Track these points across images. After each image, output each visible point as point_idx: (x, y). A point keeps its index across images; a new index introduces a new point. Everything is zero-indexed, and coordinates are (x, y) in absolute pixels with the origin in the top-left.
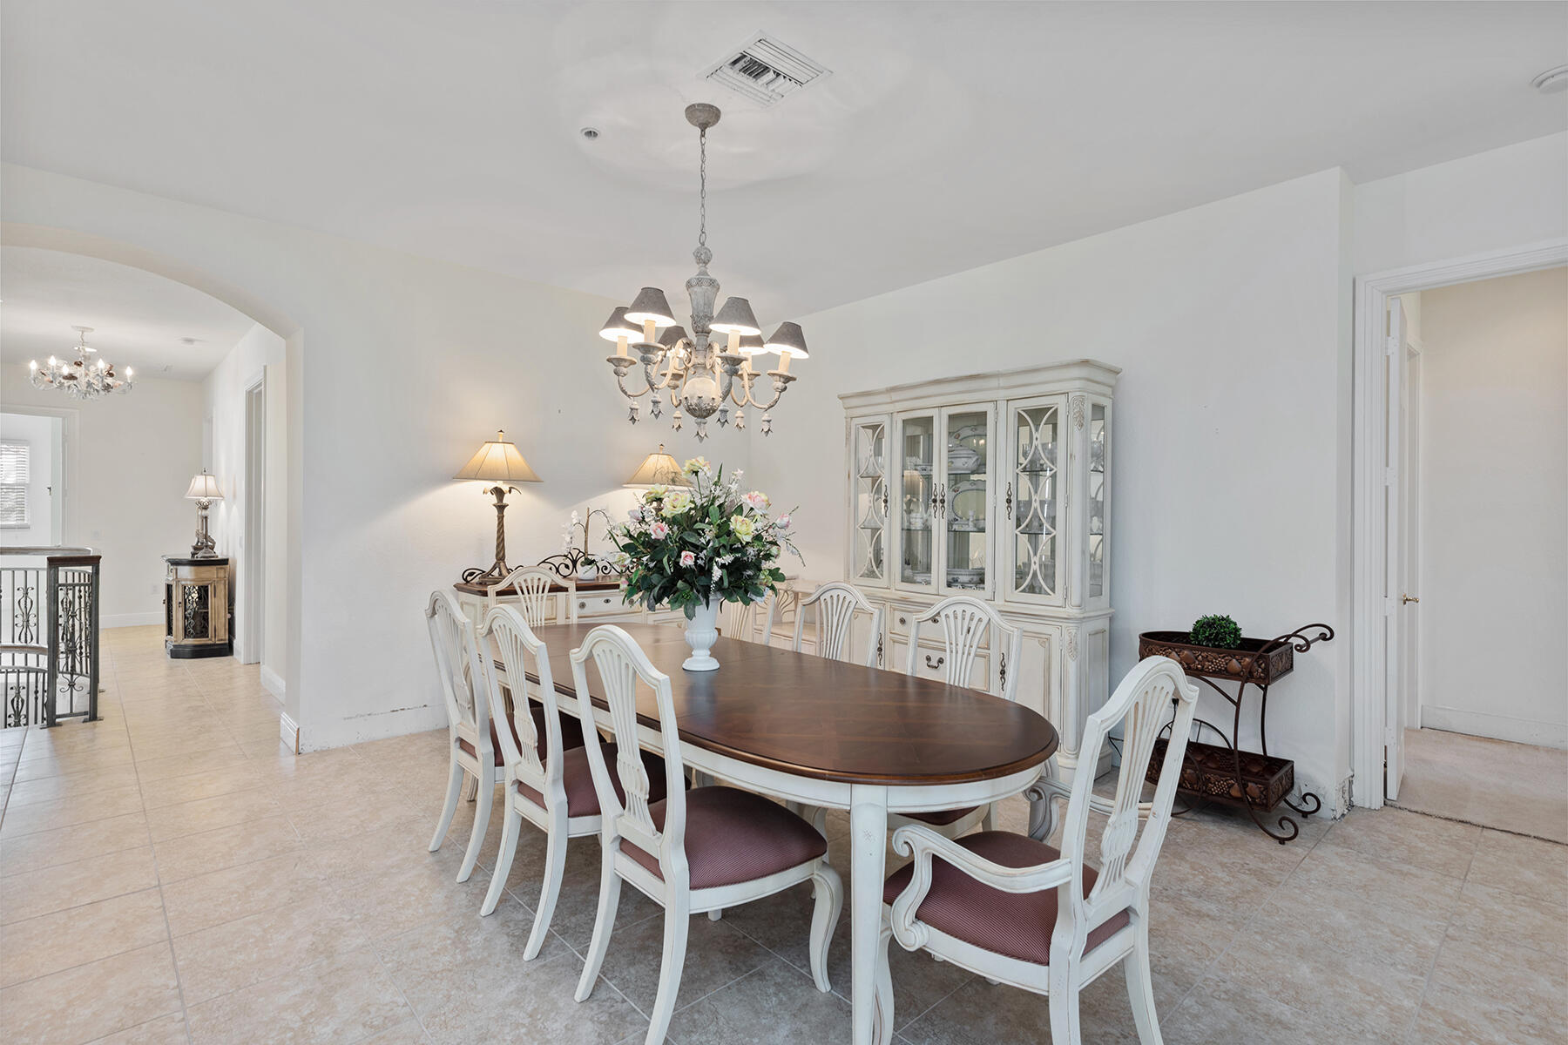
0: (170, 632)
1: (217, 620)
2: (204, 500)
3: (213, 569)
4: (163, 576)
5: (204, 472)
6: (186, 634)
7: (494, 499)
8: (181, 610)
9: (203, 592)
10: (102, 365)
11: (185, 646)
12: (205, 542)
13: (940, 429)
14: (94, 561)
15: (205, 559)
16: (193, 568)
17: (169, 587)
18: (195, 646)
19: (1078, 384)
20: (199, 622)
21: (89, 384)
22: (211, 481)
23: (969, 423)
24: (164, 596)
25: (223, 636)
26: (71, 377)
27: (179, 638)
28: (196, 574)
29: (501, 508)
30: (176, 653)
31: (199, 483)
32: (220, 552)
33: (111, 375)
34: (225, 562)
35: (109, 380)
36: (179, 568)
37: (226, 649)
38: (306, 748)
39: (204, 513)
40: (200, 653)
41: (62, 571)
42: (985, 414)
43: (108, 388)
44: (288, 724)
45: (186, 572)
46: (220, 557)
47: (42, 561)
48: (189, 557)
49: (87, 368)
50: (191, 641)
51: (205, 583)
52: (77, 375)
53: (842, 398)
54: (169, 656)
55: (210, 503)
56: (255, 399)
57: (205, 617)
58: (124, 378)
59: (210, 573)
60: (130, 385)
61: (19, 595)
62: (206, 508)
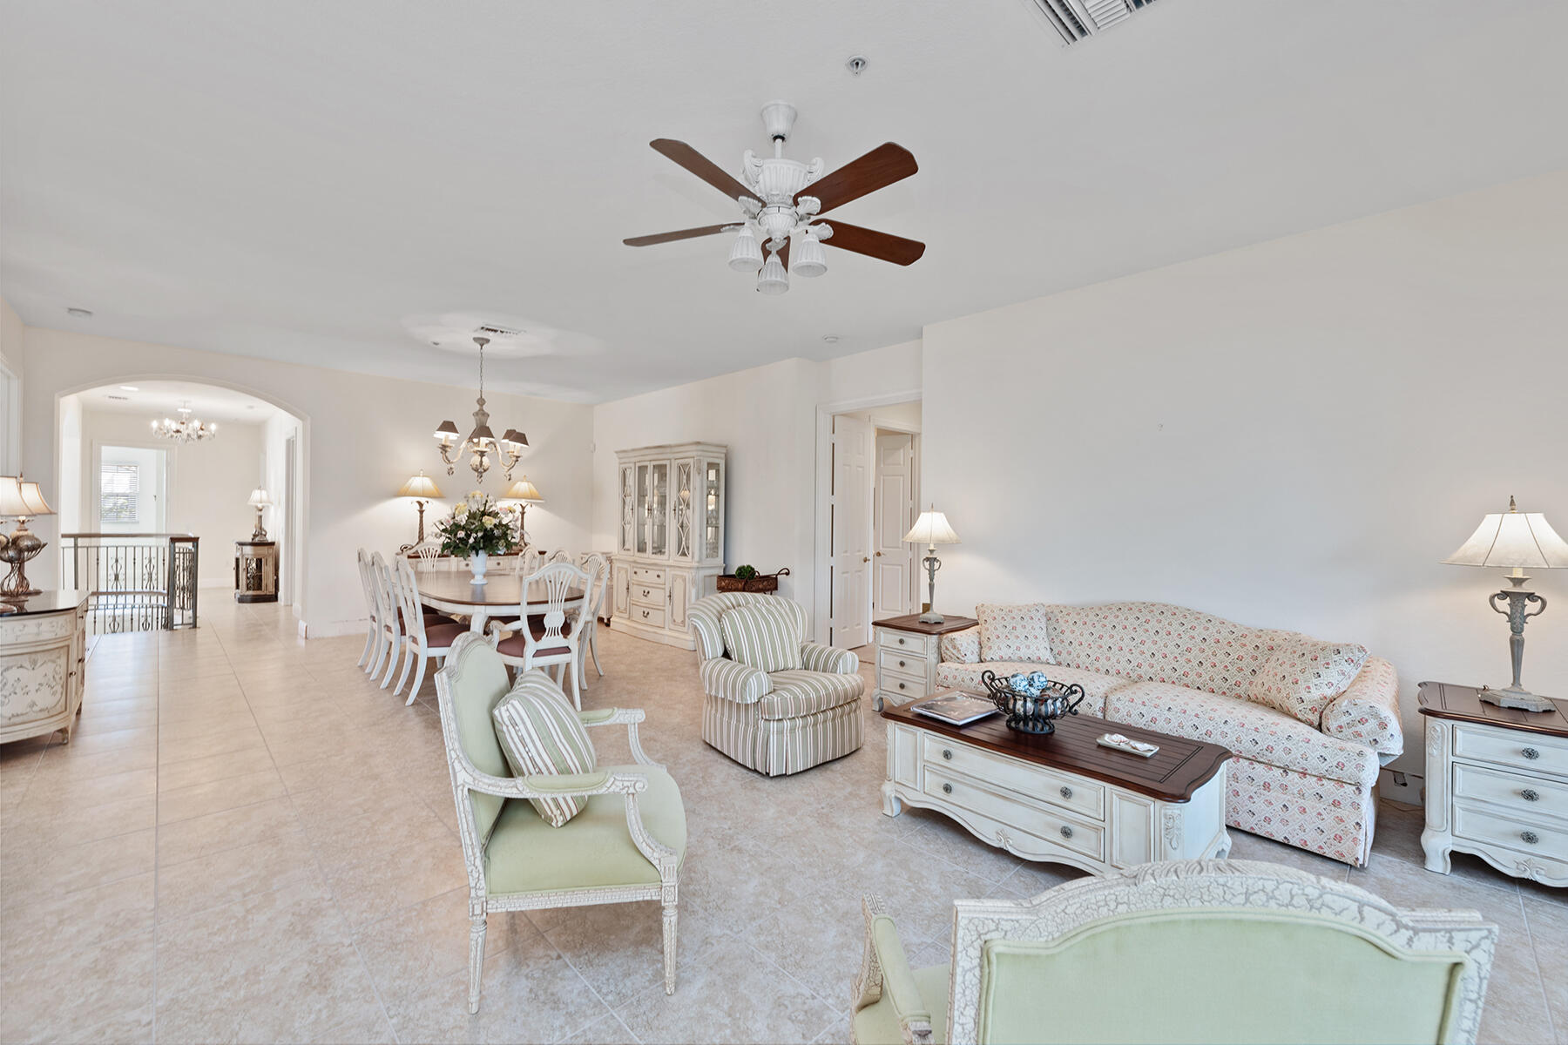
0: (238, 587)
1: (268, 580)
2: (260, 506)
3: (266, 548)
4: (234, 552)
5: (260, 488)
6: (248, 589)
7: (418, 507)
8: (245, 573)
9: (259, 562)
10: (197, 424)
11: (248, 596)
12: (260, 531)
13: (650, 469)
14: (195, 540)
15: (260, 542)
16: (252, 547)
17: (237, 560)
18: (254, 596)
19: (699, 453)
20: (256, 581)
21: (189, 435)
22: (264, 492)
23: (661, 470)
24: (234, 565)
25: (271, 590)
26: (178, 431)
27: (243, 590)
28: (255, 550)
29: (421, 512)
30: (242, 600)
31: (257, 495)
32: (269, 538)
33: (202, 429)
34: (272, 544)
35: (201, 433)
36: (244, 547)
37: (273, 598)
38: (310, 636)
39: (260, 513)
40: (256, 600)
41: (177, 544)
42: (666, 465)
43: (200, 437)
44: (302, 625)
45: (248, 550)
46: (270, 541)
47: (165, 542)
48: (250, 541)
49: (187, 425)
50: (251, 593)
51: (260, 557)
52: (181, 430)
53: (617, 452)
54: (237, 603)
55: (263, 507)
56: (290, 445)
57: (260, 578)
58: (210, 431)
59: (263, 550)
60: (214, 435)
61: (146, 562)
62: (261, 510)
